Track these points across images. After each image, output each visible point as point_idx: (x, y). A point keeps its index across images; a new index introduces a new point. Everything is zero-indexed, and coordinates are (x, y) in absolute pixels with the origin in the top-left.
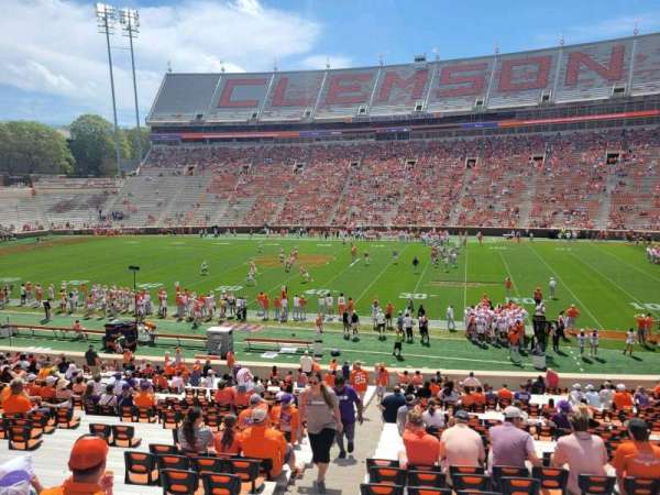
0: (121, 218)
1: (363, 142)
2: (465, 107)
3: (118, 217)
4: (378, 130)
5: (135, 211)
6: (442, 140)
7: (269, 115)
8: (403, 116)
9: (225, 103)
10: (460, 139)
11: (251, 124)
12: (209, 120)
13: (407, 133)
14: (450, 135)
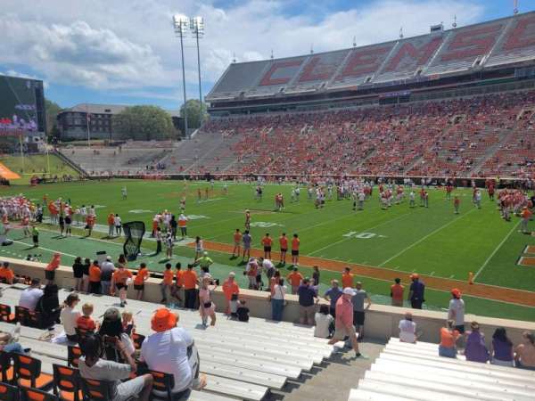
0: (163, 168)
1: (369, 106)
2: (463, 67)
3: (162, 168)
4: (381, 95)
5: (174, 163)
6: (440, 100)
7: (293, 88)
8: (402, 81)
9: (266, 82)
10: (458, 98)
11: (277, 97)
12: (248, 96)
13: (408, 96)
14: (449, 95)
